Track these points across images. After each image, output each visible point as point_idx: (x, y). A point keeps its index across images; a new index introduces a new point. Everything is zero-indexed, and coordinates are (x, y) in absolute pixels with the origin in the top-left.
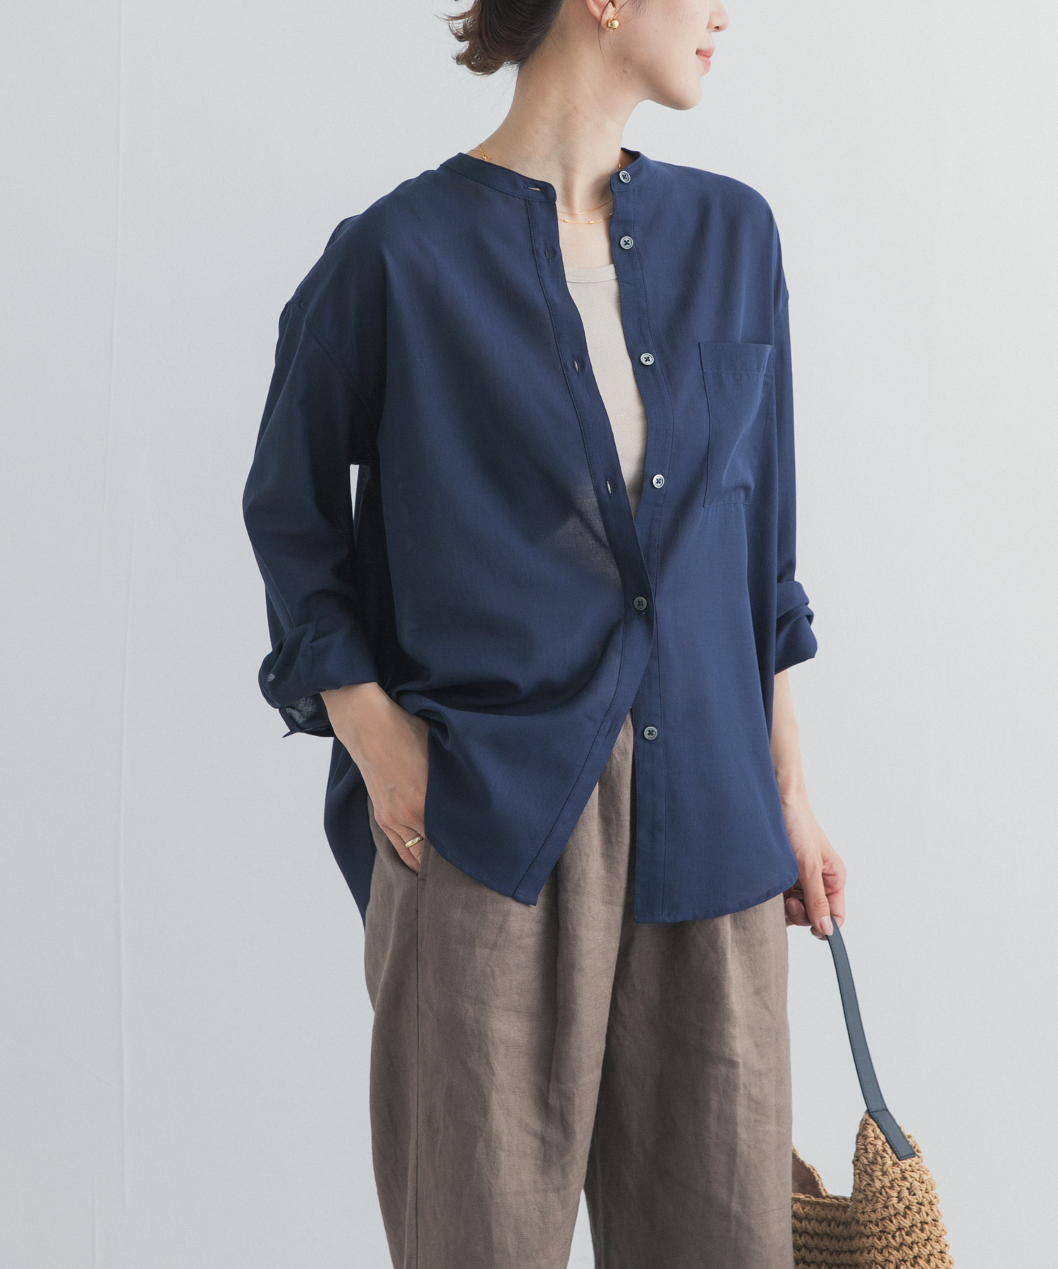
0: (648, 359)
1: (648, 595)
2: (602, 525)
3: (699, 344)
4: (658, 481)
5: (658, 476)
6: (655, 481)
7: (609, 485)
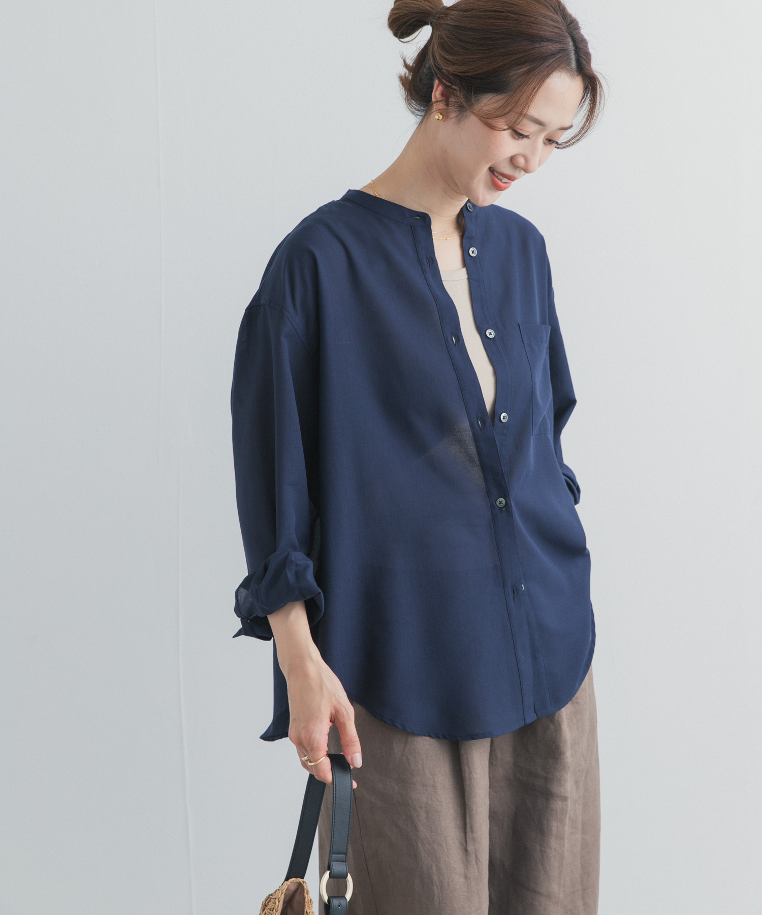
0: (491, 333)
1: (505, 495)
2: (475, 450)
3: (519, 324)
4: (504, 418)
5: (504, 414)
6: (502, 417)
7: (479, 423)
